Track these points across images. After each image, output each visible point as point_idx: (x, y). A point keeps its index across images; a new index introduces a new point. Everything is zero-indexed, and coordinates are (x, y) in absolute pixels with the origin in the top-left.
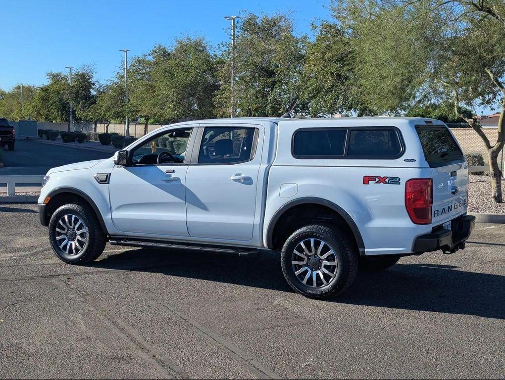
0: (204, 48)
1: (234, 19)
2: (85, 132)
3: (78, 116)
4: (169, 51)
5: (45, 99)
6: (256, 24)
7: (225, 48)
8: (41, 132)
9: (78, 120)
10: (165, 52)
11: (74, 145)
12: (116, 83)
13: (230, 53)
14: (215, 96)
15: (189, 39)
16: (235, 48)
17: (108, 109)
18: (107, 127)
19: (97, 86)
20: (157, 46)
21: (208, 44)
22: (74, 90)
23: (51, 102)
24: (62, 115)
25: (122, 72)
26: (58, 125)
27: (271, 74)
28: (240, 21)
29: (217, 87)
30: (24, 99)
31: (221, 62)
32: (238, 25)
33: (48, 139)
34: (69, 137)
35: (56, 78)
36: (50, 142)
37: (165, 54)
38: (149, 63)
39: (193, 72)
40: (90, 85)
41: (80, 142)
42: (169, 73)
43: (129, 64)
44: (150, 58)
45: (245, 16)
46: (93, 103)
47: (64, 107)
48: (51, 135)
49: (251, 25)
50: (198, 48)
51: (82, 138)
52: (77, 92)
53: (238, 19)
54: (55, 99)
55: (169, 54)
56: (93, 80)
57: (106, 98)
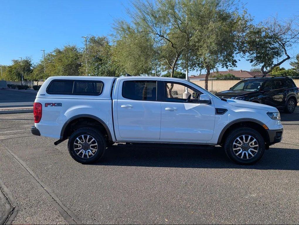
0: (76, 49)
1: (86, 38)
2: (29, 85)
3: (25, 78)
4: (61, 51)
5: (10, 71)
6: (95, 40)
7: (82, 50)
8: (9, 86)
9: (26, 80)
10: (60, 51)
11: (22, 90)
12: (40, 64)
13: (84, 52)
14: (79, 69)
15: (69, 45)
16: (87, 49)
17: (37, 75)
18: (38, 83)
19: (33, 65)
20: (56, 49)
21: (78, 48)
22: (23, 67)
23: (13, 72)
24: (19, 78)
25: (43, 59)
26: (17, 82)
27: (101, 60)
28: (88, 39)
29: (80, 65)
30: (2, 71)
31: (82, 55)
32: (88, 40)
33: (12, 88)
34: (21, 87)
35: (16, 62)
36: (13, 90)
37: (60, 52)
38: (53, 56)
39: (70, 59)
40: (30, 65)
41: (26, 89)
42: (60, 60)
43: (45, 56)
44: (54, 54)
45: (90, 37)
46: (31, 73)
47: (19, 75)
48: (13, 87)
49: (93, 40)
50: (73, 49)
51: (26, 87)
52: (24, 68)
53: (87, 38)
54: (15, 71)
55: (61, 52)
56: (31, 63)
57: (36, 70)
